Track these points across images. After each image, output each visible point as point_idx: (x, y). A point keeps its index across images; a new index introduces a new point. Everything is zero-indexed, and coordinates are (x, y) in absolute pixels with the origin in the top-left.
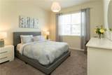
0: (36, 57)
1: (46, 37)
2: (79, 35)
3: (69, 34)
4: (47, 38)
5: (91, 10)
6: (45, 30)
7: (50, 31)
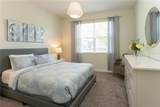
0: (46, 93)
2: (106, 51)
3: (92, 51)
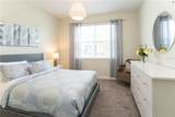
4: (55, 64)
5: (123, 23)
6: (51, 51)
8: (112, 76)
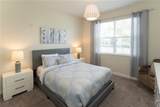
1: (76, 55)
4: (79, 57)
5: (150, 13)
7: (82, 46)
8: (132, 75)
